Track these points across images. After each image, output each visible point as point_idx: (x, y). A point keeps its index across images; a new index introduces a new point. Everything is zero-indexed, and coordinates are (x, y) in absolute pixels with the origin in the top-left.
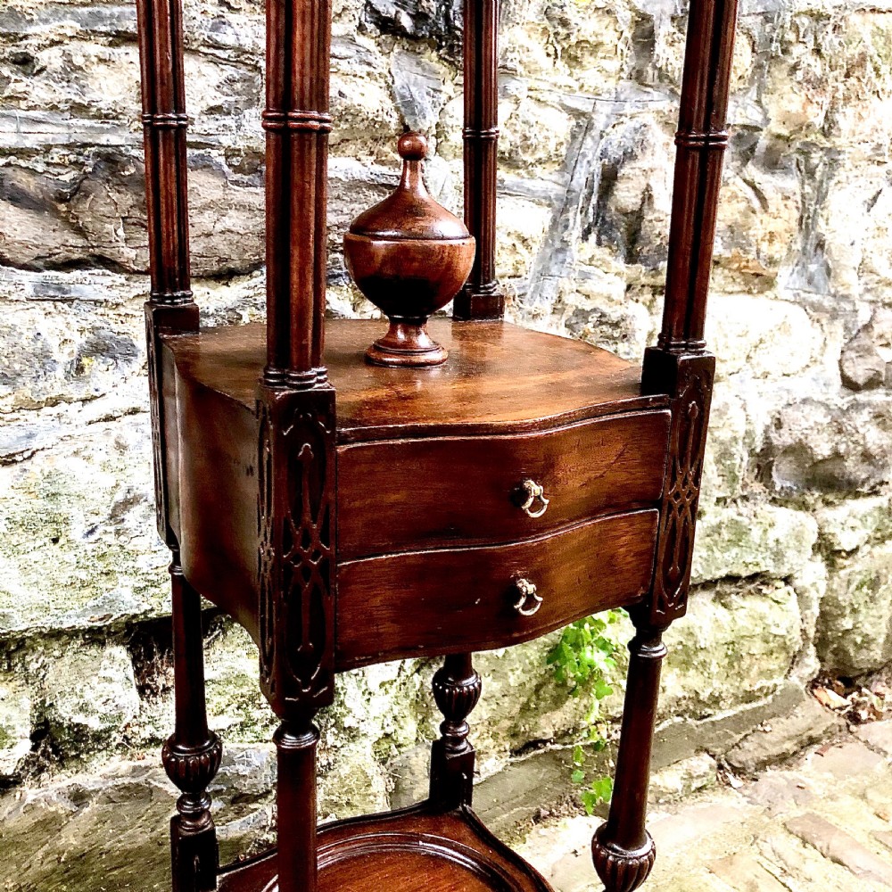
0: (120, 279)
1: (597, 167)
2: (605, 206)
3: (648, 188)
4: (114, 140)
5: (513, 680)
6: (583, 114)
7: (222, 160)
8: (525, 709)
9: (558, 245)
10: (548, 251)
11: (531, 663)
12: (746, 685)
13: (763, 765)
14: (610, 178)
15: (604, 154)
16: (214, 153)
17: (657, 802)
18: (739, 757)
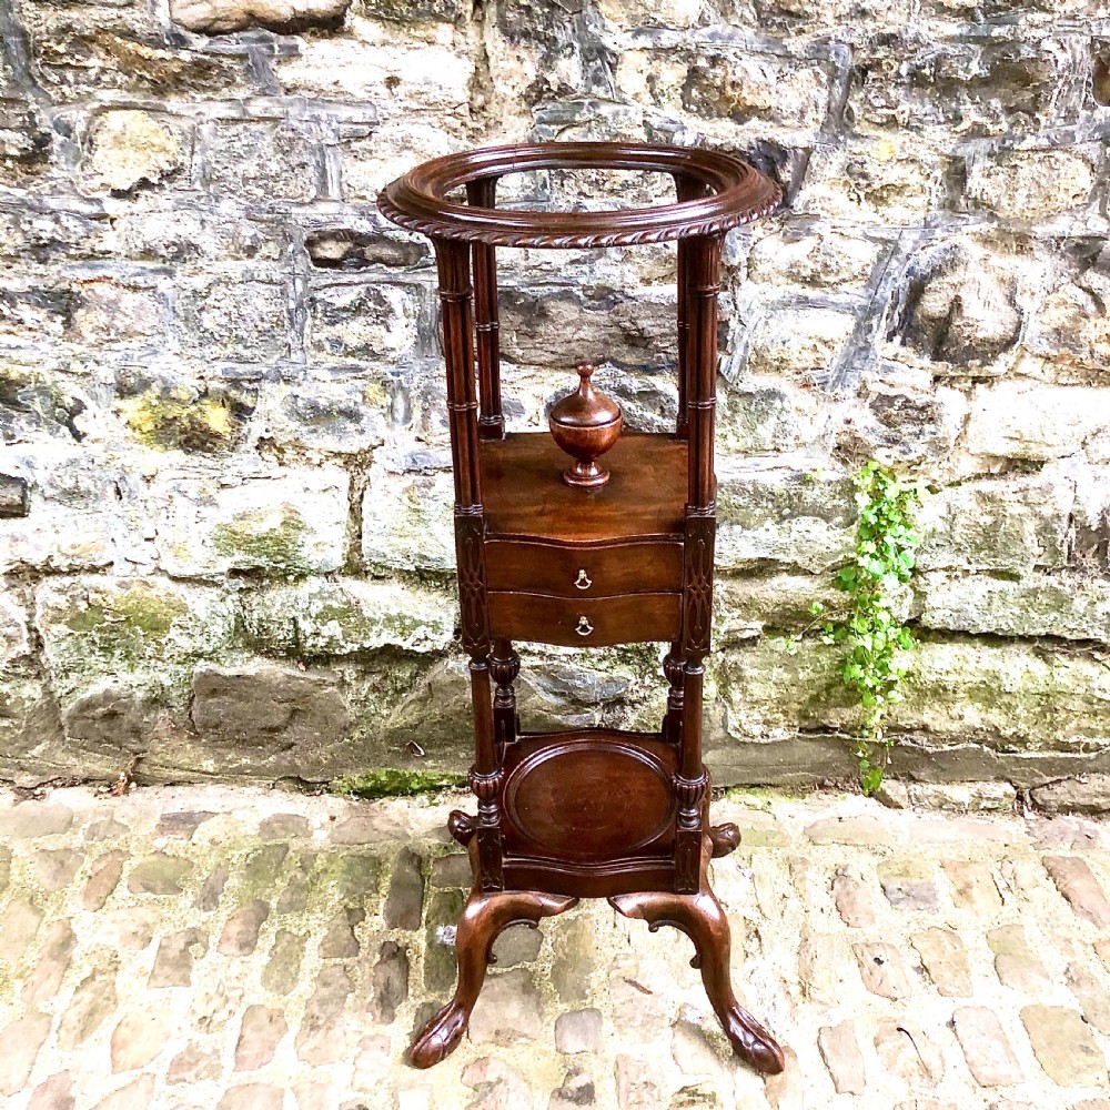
0: (514, 367)
1: (903, 282)
2: (912, 314)
3: (958, 298)
4: (511, 283)
5: (802, 675)
6: (890, 241)
7: (580, 293)
8: (814, 700)
9: (861, 344)
10: (852, 349)
11: (822, 666)
12: (1059, 735)
13: (1067, 810)
14: (917, 290)
15: (910, 272)
16: (574, 289)
17: (941, 807)
18: (1044, 795)
